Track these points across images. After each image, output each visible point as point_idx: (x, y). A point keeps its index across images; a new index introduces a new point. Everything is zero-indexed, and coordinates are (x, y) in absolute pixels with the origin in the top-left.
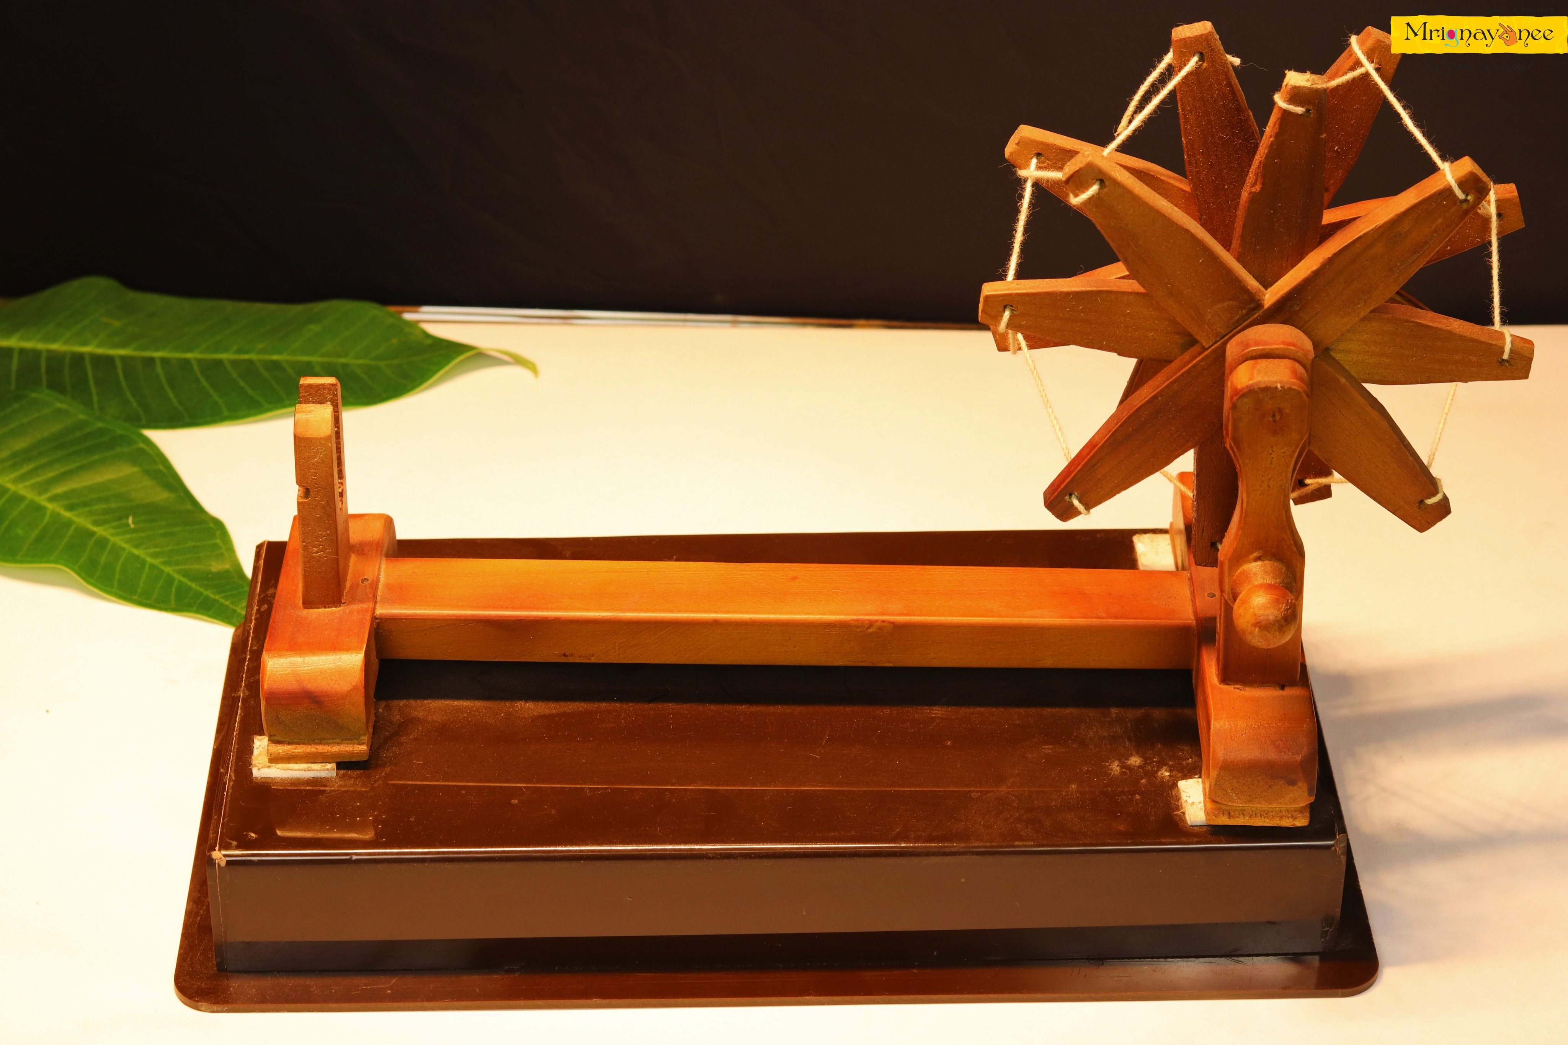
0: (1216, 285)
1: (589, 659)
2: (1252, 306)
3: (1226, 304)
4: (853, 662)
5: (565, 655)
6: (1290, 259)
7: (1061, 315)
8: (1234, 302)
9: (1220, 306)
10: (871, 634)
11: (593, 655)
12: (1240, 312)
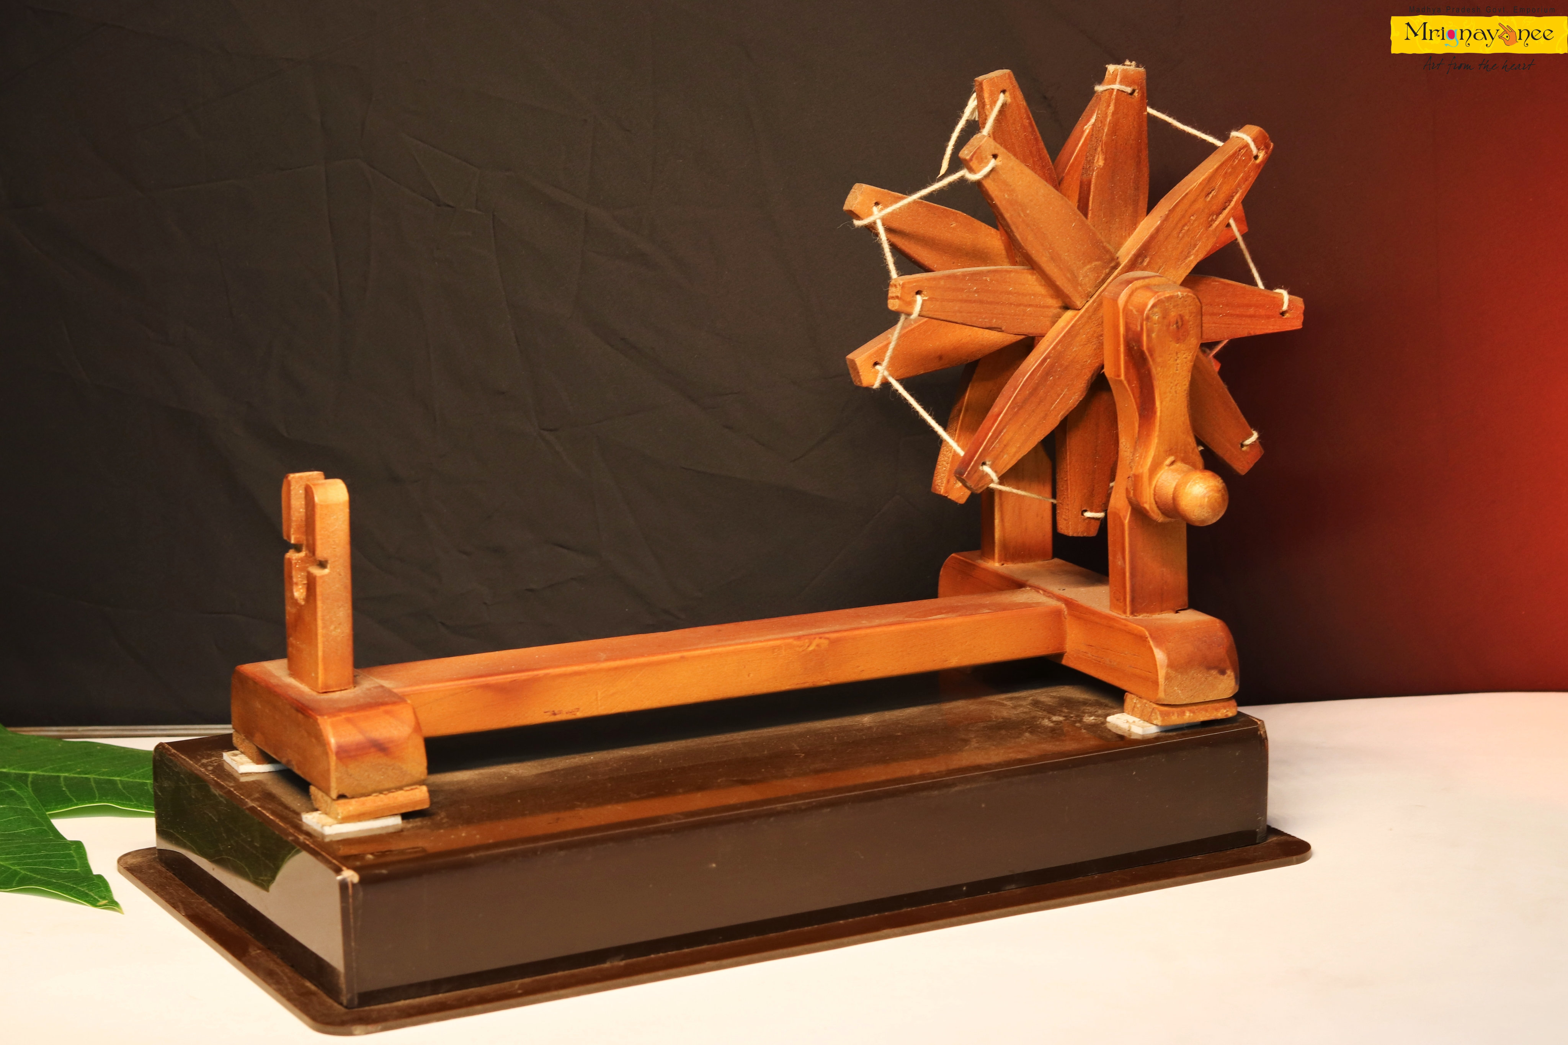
0: (1085, 246)
1: (575, 715)
2: (1113, 264)
3: (1093, 265)
4: (797, 684)
5: (555, 714)
6: (1127, 229)
7: (960, 297)
8: (1099, 262)
9: (1088, 267)
10: (811, 652)
11: (578, 709)
12: (1104, 272)
